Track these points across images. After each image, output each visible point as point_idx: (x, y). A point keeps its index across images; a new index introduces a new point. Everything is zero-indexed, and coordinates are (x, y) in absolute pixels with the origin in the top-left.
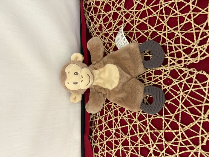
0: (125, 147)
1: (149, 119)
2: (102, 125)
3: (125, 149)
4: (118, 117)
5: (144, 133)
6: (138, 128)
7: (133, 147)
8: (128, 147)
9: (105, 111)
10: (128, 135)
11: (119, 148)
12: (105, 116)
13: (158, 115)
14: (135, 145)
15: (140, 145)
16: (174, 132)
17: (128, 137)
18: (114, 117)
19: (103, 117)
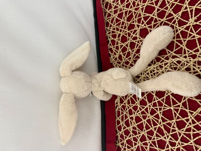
0: (143, 142)
1: (160, 111)
2: (121, 125)
3: (144, 144)
4: (133, 116)
5: (158, 126)
6: (152, 123)
7: (150, 141)
8: (146, 142)
9: (121, 112)
10: (144, 131)
11: (138, 145)
12: (122, 117)
13: (167, 107)
14: (152, 138)
15: (157, 138)
16: (185, 120)
17: (144, 133)
18: (129, 116)
19: (120, 118)
